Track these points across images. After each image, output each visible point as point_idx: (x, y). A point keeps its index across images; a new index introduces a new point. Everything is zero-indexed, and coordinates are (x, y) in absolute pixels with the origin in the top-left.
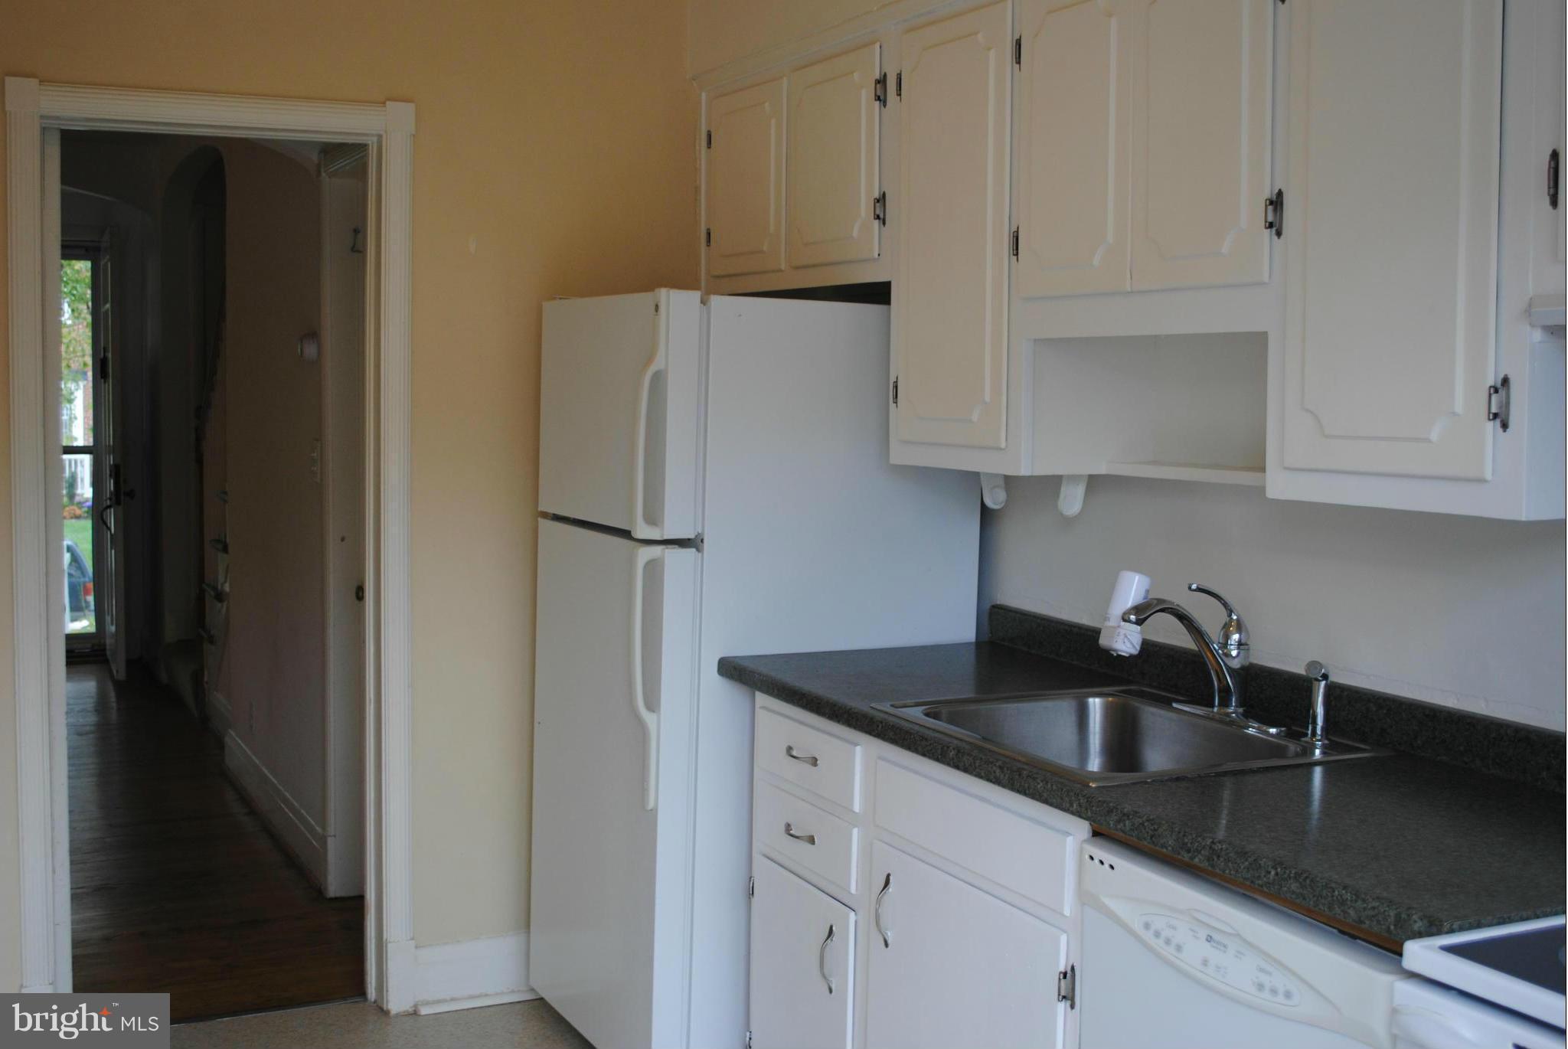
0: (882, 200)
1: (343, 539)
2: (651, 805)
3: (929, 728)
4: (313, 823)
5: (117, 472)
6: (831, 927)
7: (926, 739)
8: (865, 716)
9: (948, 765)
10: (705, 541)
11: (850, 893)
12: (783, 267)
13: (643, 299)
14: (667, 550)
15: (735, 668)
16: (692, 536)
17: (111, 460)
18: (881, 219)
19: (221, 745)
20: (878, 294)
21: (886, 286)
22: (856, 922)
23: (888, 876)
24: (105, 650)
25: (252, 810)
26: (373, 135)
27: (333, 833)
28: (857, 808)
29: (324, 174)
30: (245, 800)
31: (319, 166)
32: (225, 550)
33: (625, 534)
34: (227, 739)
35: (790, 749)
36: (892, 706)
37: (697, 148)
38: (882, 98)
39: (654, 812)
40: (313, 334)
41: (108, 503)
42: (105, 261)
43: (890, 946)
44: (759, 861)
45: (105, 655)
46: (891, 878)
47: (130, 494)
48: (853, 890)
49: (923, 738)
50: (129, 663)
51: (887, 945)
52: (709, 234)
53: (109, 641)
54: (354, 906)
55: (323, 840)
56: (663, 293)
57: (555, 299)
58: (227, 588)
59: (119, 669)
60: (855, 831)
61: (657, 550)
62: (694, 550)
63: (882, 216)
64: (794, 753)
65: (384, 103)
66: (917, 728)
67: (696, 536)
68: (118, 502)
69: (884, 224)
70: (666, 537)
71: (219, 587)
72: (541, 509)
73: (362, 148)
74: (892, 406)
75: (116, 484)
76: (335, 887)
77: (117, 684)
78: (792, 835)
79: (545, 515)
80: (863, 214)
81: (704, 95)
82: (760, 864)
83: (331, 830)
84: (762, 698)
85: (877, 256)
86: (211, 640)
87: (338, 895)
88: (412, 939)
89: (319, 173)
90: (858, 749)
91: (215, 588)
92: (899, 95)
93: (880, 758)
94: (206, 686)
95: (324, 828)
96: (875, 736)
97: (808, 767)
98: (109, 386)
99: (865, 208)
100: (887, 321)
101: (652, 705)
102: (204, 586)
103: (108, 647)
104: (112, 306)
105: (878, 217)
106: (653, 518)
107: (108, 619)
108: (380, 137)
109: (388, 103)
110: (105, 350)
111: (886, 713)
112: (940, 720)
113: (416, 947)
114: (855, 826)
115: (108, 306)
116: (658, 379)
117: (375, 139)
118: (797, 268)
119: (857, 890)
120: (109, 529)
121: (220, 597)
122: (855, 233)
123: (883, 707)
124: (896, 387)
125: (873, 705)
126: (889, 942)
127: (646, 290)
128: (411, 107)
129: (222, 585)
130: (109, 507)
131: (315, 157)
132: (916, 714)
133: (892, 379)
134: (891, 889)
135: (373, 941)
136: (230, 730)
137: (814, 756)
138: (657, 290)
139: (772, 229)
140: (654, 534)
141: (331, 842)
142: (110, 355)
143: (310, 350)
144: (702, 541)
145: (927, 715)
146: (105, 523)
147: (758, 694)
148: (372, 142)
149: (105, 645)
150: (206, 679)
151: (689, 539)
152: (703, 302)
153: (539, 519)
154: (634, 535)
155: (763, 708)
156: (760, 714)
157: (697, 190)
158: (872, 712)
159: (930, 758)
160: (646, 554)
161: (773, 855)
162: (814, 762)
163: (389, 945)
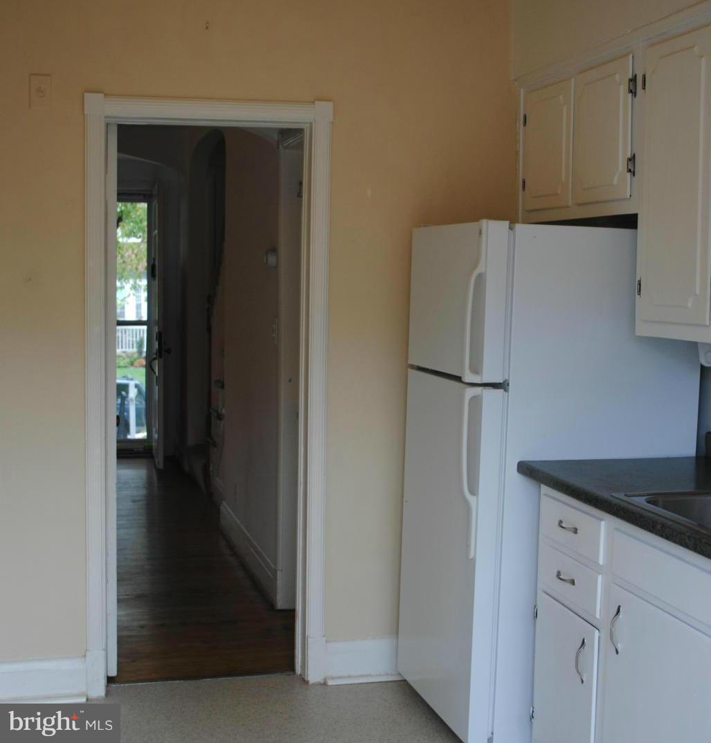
0: (632, 159)
1: (290, 381)
2: (472, 555)
3: (646, 510)
4: (269, 561)
5: (160, 336)
6: (584, 640)
7: (643, 518)
8: (606, 501)
9: (656, 534)
10: (510, 384)
11: (596, 618)
12: (570, 204)
13: (472, 226)
14: (484, 391)
15: (528, 468)
16: (502, 382)
17: (156, 329)
18: (632, 172)
19: (218, 511)
20: (629, 222)
21: (636, 216)
22: (599, 637)
23: (619, 607)
24: (152, 450)
25: (235, 554)
26: (306, 123)
27: (280, 568)
28: (601, 562)
29: (281, 147)
30: (231, 547)
31: (278, 142)
32: (223, 387)
33: (458, 379)
34: (222, 508)
35: (561, 522)
36: (626, 495)
37: (518, 125)
38: (633, 91)
39: (474, 560)
40: (274, 250)
41: (155, 356)
42: (155, 203)
43: (619, 654)
44: (541, 595)
45: (152, 453)
46: (621, 609)
47: (168, 351)
48: (598, 616)
49: (642, 516)
50: (166, 458)
51: (617, 652)
52: (524, 182)
53: (154, 444)
54: (290, 614)
55: (275, 572)
56: (484, 222)
57: (421, 226)
58: (223, 411)
59: (160, 460)
60: (600, 578)
61: (478, 390)
62: (502, 390)
63: (632, 170)
64: (564, 525)
65: (314, 102)
66: (639, 510)
67: (504, 382)
68: (160, 356)
69: (634, 175)
70: (484, 382)
71: (220, 411)
72: (410, 362)
73: (300, 131)
74: (637, 296)
75: (160, 344)
76: (281, 604)
77: (159, 472)
78: (561, 579)
79: (413, 367)
80: (620, 168)
81: (522, 90)
82: (542, 597)
83: (279, 567)
84: (545, 489)
85: (629, 197)
86: (215, 445)
87: (283, 608)
88: (324, 636)
89: (278, 148)
90: (603, 523)
91: (217, 412)
92: (644, 89)
93: (617, 529)
94: (211, 474)
95: (275, 563)
96: (611, 514)
97: (571, 534)
98: (156, 283)
99: (622, 165)
100: (635, 240)
101: (474, 491)
102: (211, 410)
103: (154, 448)
104: (158, 232)
105: (630, 171)
106: (476, 370)
107: (154, 430)
108: (311, 124)
109: (316, 102)
110: (154, 259)
111: (620, 499)
112: (657, 506)
113: (326, 642)
114: (600, 574)
115: (156, 231)
116: (481, 279)
117: (308, 125)
118: (579, 205)
119: (600, 616)
120: (155, 373)
121: (220, 417)
122: (615, 182)
123: (619, 496)
124: (640, 284)
125: (612, 494)
126: (619, 651)
127: (475, 221)
128: (330, 104)
129: (221, 410)
130: (155, 359)
131: (276, 137)
132: (641, 501)
133: (638, 279)
134: (621, 615)
135: (300, 637)
136: (223, 502)
137: (576, 527)
138: (480, 221)
139: (563, 179)
140: (477, 380)
141: (279, 573)
142: (157, 263)
143: (272, 260)
144: (508, 384)
145: (649, 502)
146: (153, 370)
147: (542, 485)
148: (306, 127)
149: (152, 446)
150: (211, 469)
151: (500, 383)
152: (511, 228)
153: (409, 369)
154: (463, 380)
155: (545, 495)
156: (543, 498)
157: (517, 153)
158: (611, 498)
159: (645, 529)
160: (470, 392)
161: (549, 591)
162: (575, 531)
163: (309, 639)
